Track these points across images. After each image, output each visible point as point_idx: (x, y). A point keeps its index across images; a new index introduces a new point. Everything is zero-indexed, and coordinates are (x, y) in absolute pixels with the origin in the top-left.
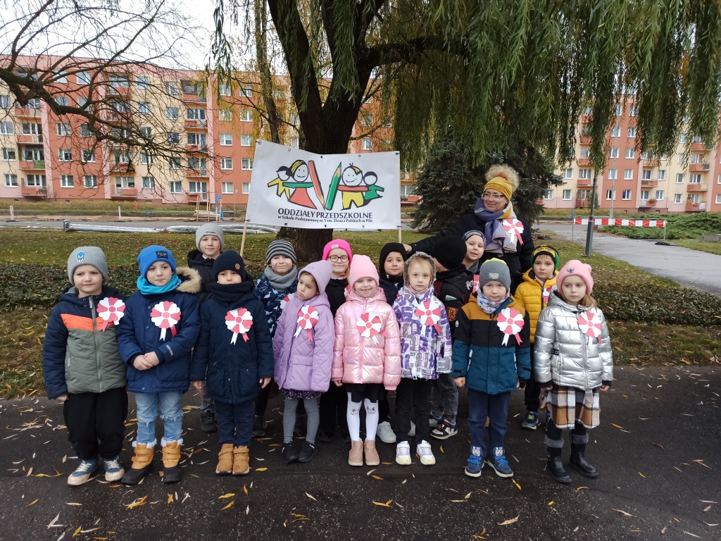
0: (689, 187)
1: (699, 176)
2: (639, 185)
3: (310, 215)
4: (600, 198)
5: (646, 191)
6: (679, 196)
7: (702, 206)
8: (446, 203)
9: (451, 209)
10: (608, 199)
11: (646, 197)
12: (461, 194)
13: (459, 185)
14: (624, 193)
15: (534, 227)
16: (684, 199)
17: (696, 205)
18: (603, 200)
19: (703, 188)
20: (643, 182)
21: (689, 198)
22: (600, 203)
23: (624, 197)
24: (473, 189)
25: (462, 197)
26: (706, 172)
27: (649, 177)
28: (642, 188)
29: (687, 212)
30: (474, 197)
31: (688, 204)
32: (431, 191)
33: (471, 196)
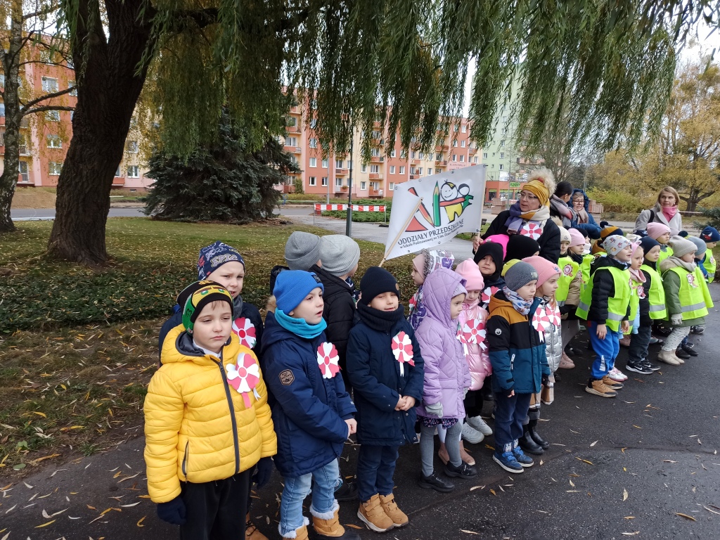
0: (371, 176)
1: (377, 167)
2: (334, 174)
3: (424, 236)
4: (304, 184)
5: (339, 179)
6: (364, 183)
7: (380, 193)
8: (187, 188)
9: (194, 195)
10: (311, 185)
11: (340, 184)
12: (203, 178)
13: (201, 169)
14: (323, 180)
15: (275, 212)
16: (367, 185)
17: (376, 192)
18: (307, 186)
19: (380, 177)
20: (338, 171)
21: (371, 186)
22: (304, 189)
23: (323, 184)
24: (216, 173)
25: (205, 182)
26: (381, 164)
27: (341, 166)
28: (336, 176)
29: (370, 197)
30: (218, 182)
31: (371, 191)
32: (168, 174)
33: (214, 180)
